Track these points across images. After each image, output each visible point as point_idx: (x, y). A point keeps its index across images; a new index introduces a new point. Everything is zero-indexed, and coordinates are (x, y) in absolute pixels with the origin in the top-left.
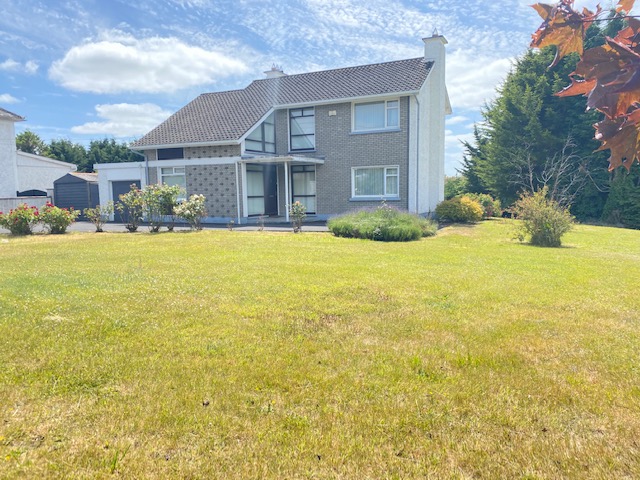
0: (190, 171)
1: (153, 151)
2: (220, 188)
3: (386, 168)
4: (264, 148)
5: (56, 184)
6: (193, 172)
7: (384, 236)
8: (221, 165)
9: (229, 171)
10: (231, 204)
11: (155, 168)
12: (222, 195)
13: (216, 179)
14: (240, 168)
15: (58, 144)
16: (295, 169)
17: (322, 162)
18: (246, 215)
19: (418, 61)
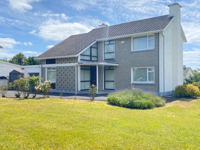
0: (58, 69)
1: (44, 60)
2: (69, 77)
3: (148, 68)
4: (91, 58)
5: (10, 74)
6: (59, 69)
7: (131, 106)
8: (70, 66)
9: (73, 69)
10: (73, 84)
11: (45, 67)
12: (70, 80)
13: (68, 73)
14: (77, 68)
15: (31, 58)
16: (106, 68)
17: (117, 65)
18: (79, 90)
19: (166, 16)
